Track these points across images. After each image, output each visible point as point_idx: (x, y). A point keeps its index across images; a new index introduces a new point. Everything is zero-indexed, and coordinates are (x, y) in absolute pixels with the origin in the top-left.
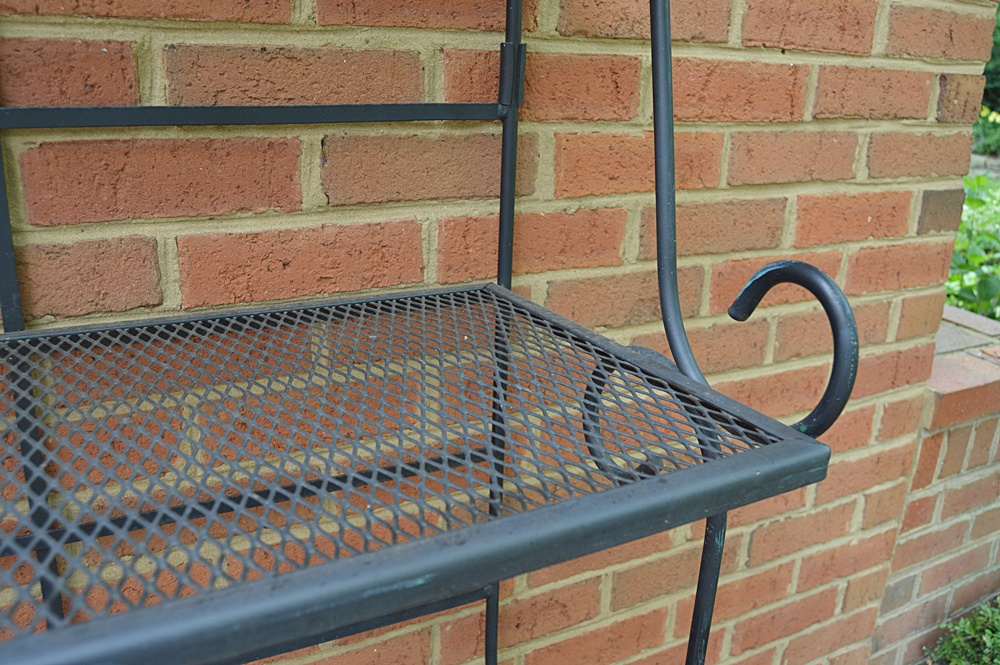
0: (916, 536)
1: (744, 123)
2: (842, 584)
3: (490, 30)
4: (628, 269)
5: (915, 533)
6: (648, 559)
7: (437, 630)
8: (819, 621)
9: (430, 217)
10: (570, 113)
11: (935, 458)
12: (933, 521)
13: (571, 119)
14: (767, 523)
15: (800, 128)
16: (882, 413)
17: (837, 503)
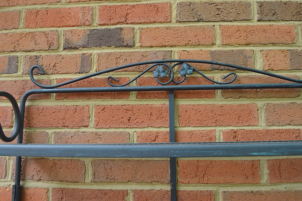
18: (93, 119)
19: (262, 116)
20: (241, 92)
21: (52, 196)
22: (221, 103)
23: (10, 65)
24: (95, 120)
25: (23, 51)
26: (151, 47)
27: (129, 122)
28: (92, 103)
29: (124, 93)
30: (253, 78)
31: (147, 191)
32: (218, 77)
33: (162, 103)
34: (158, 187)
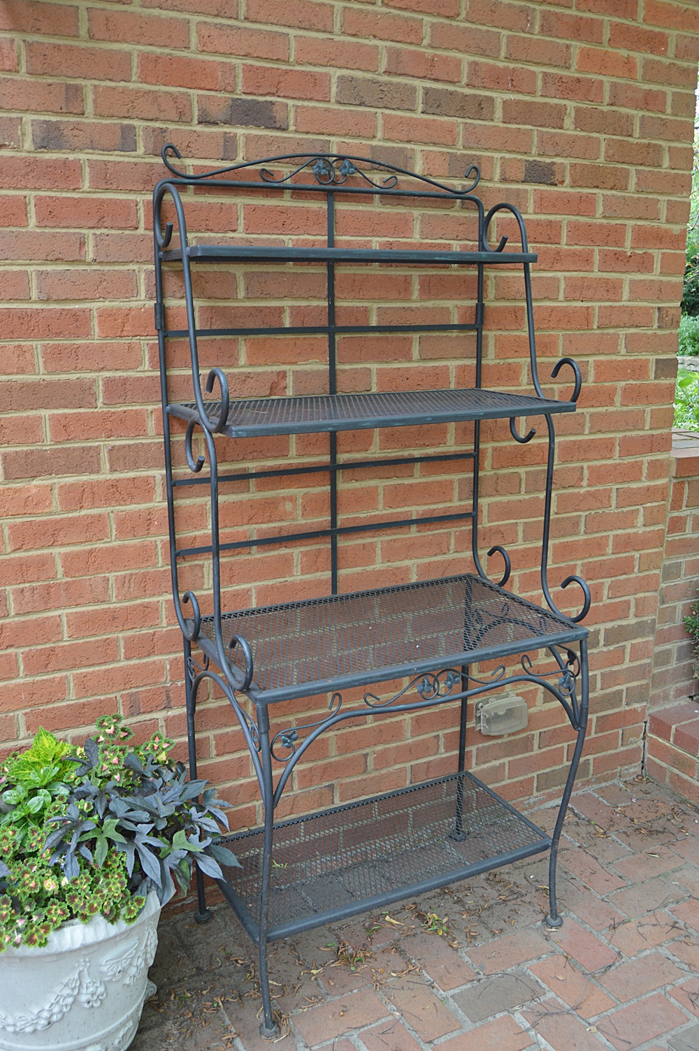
0: (677, 538)
1: (567, 330)
2: (637, 555)
3: (472, 299)
4: (523, 388)
5: (677, 536)
6: (538, 519)
7: (453, 533)
8: (625, 574)
9: (453, 364)
10: (500, 327)
11: (682, 494)
12: (687, 532)
13: (500, 329)
14: (593, 512)
15: (592, 332)
16: (647, 465)
17: (628, 509)
18: (241, 221)
19: (417, 227)
20: (399, 199)
21: (200, 316)
22: (378, 210)
23: (124, 137)
24: (245, 223)
25: (142, 119)
26: (307, 133)
27: (283, 228)
28: (240, 202)
29: (277, 191)
30: (411, 183)
31: (305, 307)
32: (378, 178)
33: (320, 206)
34: (315, 303)
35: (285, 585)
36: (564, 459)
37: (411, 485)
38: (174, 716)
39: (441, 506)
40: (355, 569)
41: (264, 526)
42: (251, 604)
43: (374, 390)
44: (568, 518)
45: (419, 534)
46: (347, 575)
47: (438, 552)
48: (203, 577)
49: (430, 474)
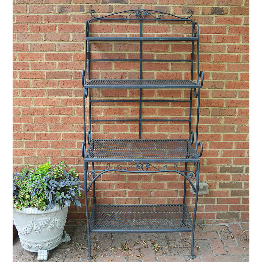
1: (229, 62)
3: (191, 52)
4: (211, 81)
6: (217, 125)
7: (183, 126)
9: (183, 72)
10: (201, 61)
13: (202, 62)
14: (240, 125)
15: (240, 63)
18: (114, 29)
19: (171, 30)
20: (165, 21)
21: (101, 56)
22: (157, 25)
23: (81, 8)
24: (115, 30)
25: (86, 3)
26: (134, 4)
27: (126, 31)
28: (113, 24)
29: (125, 21)
30: (169, 17)
31: (132, 54)
32: (157, 16)
33: (137, 24)
34: (136, 53)
35: (125, 134)
36: (228, 106)
37: (168, 109)
38: (90, 167)
39: (179, 117)
40: (148, 133)
41: (119, 116)
42: (114, 138)
43: (155, 79)
44: (229, 126)
45: (170, 125)
46: (145, 134)
47: (178, 131)
48: (100, 128)
49: (174, 106)
